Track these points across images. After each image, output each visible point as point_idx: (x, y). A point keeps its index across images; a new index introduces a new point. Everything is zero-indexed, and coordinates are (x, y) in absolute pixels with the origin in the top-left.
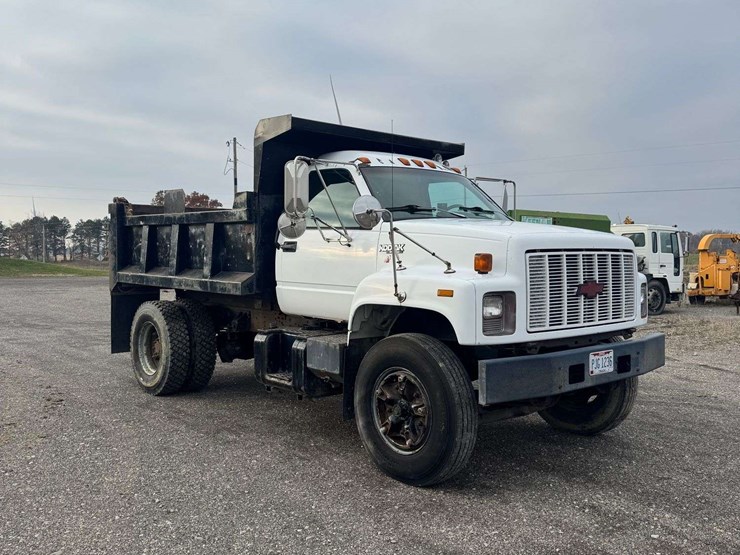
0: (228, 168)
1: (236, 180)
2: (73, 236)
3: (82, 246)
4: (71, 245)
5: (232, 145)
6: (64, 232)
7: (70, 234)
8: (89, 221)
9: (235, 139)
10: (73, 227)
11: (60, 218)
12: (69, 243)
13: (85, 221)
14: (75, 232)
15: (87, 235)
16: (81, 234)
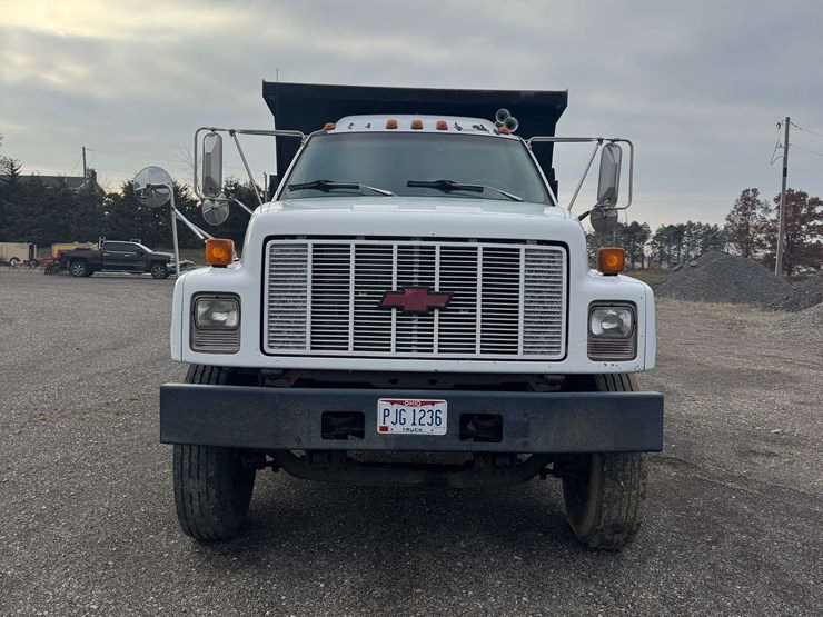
0: (776, 156)
1: (785, 170)
2: (653, 243)
3: (662, 253)
4: (651, 251)
5: (783, 127)
6: (644, 238)
7: (649, 241)
8: (671, 226)
9: (788, 119)
10: (654, 233)
11: (641, 223)
12: (648, 250)
13: (666, 226)
14: (654, 238)
15: (668, 242)
16: (662, 240)
